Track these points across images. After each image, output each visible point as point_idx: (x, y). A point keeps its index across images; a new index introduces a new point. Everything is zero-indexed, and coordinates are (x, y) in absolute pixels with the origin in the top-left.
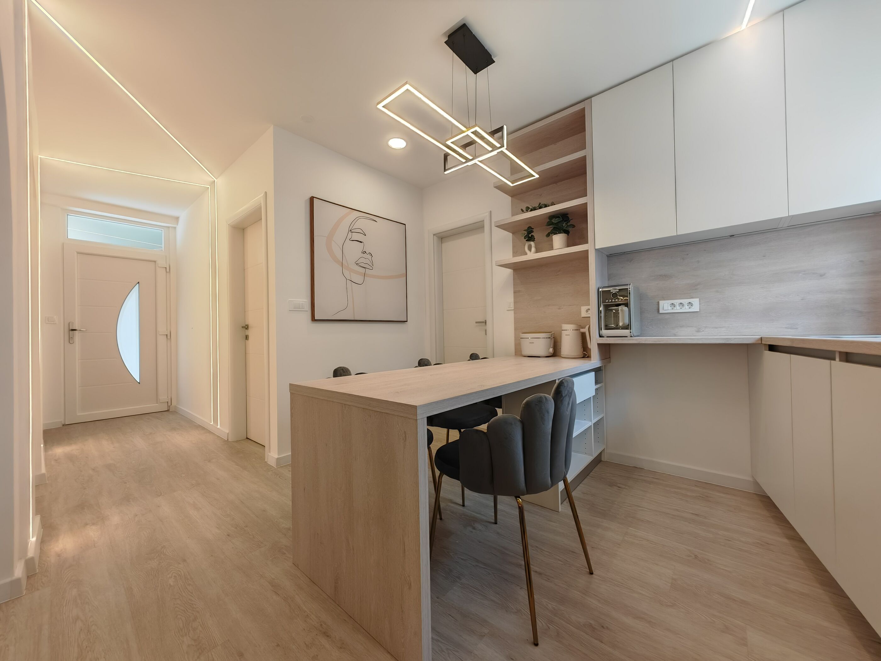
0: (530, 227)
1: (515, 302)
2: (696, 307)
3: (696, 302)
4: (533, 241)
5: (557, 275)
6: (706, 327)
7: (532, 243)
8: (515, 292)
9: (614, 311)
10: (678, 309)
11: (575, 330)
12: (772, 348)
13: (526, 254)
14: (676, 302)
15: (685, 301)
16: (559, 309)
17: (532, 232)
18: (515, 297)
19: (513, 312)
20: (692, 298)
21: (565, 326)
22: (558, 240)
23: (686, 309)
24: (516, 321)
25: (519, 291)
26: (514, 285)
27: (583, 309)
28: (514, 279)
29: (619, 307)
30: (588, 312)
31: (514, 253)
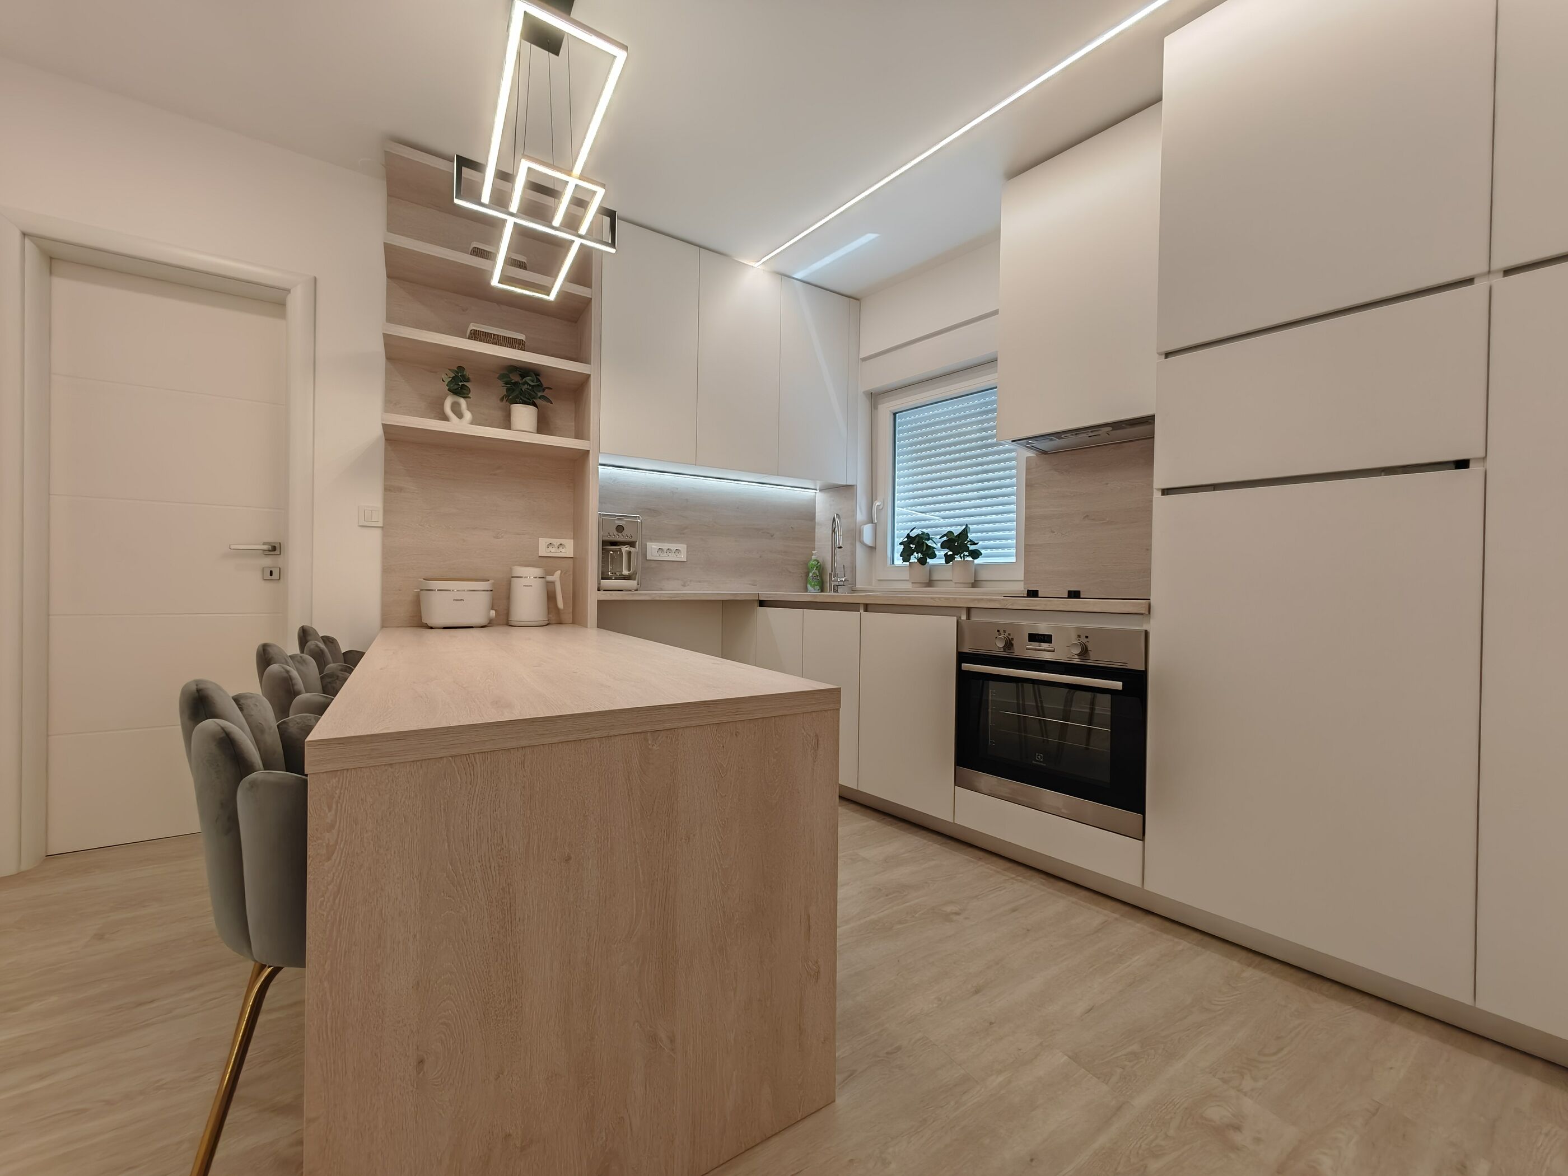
0: (461, 368)
1: (386, 512)
2: (682, 557)
3: (683, 547)
4: (464, 398)
5: (495, 475)
6: (691, 581)
7: (463, 402)
8: (387, 489)
9: (611, 552)
10: (664, 557)
11: (540, 578)
12: (762, 603)
13: (445, 418)
14: (665, 546)
15: (673, 546)
16: (496, 537)
17: (468, 380)
18: (387, 502)
19: (377, 534)
20: (678, 544)
21: (519, 571)
22: (524, 415)
23: (672, 557)
24: (388, 554)
25: (400, 489)
26: (386, 472)
27: (543, 542)
28: (388, 461)
29: (622, 546)
30: (550, 548)
31: (391, 404)
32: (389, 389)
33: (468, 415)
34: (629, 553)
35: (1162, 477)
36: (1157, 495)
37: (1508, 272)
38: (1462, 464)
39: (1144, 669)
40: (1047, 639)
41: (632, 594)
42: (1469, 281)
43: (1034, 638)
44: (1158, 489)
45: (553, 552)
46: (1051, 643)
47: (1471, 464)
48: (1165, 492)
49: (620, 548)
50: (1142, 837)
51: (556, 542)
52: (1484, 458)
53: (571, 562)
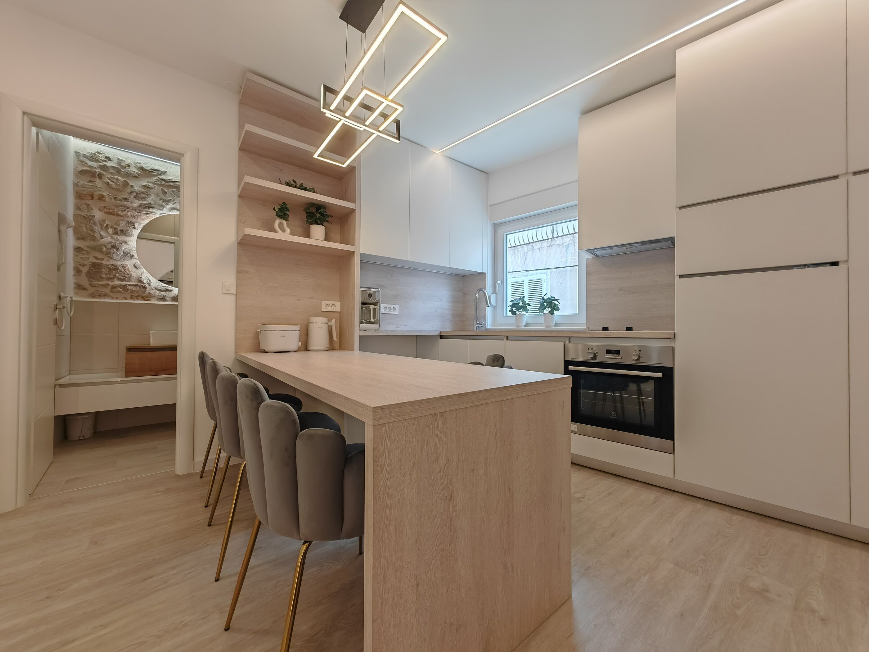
0: (285, 203)
1: (238, 285)
2: (397, 312)
3: (397, 307)
4: (286, 220)
6: (400, 325)
7: (285, 222)
8: (238, 272)
9: (366, 309)
10: (387, 312)
11: (325, 323)
12: (441, 337)
13: (274, 231)
14: (388, 305)
15: (392, 306)
16: (299, 300)
18: (237, 279)
19: (233, 297)
20: (395, 304)
23: (392, 312)
24: (239, 309)
25: (246, 272)
26: (238, 262)
27: (324, 303)
28: (238, 255)
29: (370, 305)
30: (328, 307)
31: (241, 222)
32: (240, 214)
33: (288, 230)
34: (374, 309)
35: (679, 269)
36: (677, 278)
37: (855, 173)
38: (834, 264)
39: (672, 367)
40: (618, 352)
41: (375, 332)
42: (836, 177)
43: (609, 352)
44: (677, 275)
45: (329, 309)
46: (620, 354)
47: (840, 264)
48: (681, 276)
49: (369, 307)
50: (673, 452)
51: (331, 303)
52: (847, 261)
53: (338, 314)
